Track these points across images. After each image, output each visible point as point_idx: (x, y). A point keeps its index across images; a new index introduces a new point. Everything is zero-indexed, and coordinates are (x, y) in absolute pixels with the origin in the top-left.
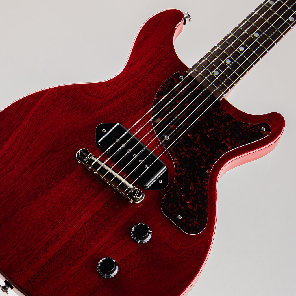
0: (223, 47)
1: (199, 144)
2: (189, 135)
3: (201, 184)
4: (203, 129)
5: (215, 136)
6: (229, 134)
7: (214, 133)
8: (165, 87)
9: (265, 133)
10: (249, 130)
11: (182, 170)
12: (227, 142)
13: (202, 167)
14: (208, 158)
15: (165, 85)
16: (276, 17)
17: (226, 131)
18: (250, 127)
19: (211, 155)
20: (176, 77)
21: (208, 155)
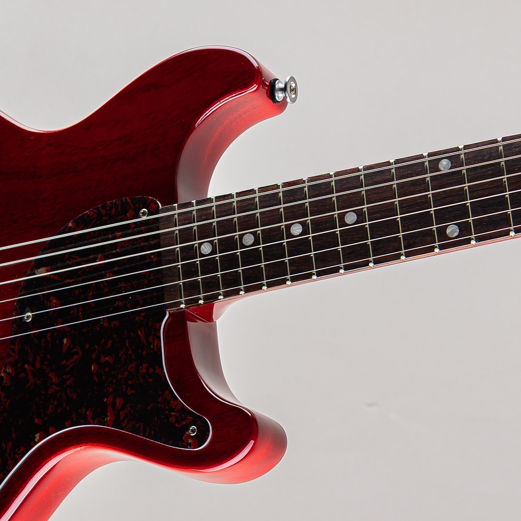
0: (265, 201)
1: (67, 370)
2: (65, 341)
3: (8, 452)
4: (96, 347)
5: (104, 378)
6: (130, 392)
7: (107, 369)
8: (103, 212)
9: (190, 441)
10: (167, 412)
11: (2, 399)
12: (114, 404)
13: (36, 421)
14: (59, 410)
15: (108, 208)
16: (424, 202)
17: (130, 382)
18: (176, 406)
19: (68, 408)
20: (137, 205)
21: (64, 405)
